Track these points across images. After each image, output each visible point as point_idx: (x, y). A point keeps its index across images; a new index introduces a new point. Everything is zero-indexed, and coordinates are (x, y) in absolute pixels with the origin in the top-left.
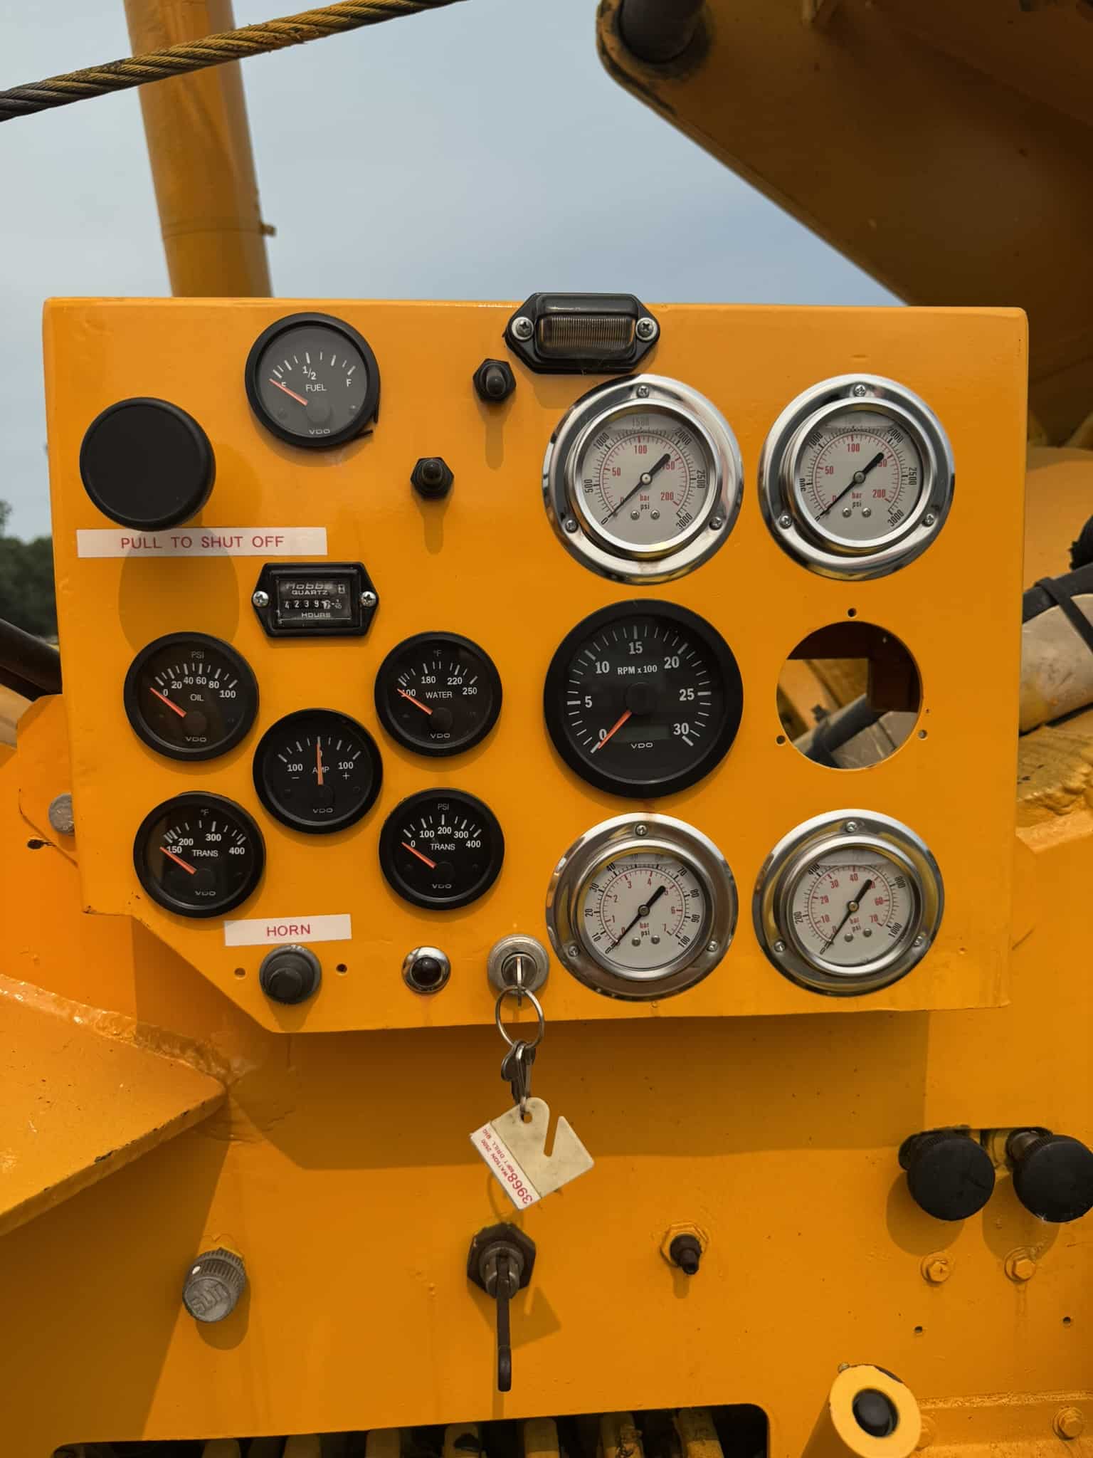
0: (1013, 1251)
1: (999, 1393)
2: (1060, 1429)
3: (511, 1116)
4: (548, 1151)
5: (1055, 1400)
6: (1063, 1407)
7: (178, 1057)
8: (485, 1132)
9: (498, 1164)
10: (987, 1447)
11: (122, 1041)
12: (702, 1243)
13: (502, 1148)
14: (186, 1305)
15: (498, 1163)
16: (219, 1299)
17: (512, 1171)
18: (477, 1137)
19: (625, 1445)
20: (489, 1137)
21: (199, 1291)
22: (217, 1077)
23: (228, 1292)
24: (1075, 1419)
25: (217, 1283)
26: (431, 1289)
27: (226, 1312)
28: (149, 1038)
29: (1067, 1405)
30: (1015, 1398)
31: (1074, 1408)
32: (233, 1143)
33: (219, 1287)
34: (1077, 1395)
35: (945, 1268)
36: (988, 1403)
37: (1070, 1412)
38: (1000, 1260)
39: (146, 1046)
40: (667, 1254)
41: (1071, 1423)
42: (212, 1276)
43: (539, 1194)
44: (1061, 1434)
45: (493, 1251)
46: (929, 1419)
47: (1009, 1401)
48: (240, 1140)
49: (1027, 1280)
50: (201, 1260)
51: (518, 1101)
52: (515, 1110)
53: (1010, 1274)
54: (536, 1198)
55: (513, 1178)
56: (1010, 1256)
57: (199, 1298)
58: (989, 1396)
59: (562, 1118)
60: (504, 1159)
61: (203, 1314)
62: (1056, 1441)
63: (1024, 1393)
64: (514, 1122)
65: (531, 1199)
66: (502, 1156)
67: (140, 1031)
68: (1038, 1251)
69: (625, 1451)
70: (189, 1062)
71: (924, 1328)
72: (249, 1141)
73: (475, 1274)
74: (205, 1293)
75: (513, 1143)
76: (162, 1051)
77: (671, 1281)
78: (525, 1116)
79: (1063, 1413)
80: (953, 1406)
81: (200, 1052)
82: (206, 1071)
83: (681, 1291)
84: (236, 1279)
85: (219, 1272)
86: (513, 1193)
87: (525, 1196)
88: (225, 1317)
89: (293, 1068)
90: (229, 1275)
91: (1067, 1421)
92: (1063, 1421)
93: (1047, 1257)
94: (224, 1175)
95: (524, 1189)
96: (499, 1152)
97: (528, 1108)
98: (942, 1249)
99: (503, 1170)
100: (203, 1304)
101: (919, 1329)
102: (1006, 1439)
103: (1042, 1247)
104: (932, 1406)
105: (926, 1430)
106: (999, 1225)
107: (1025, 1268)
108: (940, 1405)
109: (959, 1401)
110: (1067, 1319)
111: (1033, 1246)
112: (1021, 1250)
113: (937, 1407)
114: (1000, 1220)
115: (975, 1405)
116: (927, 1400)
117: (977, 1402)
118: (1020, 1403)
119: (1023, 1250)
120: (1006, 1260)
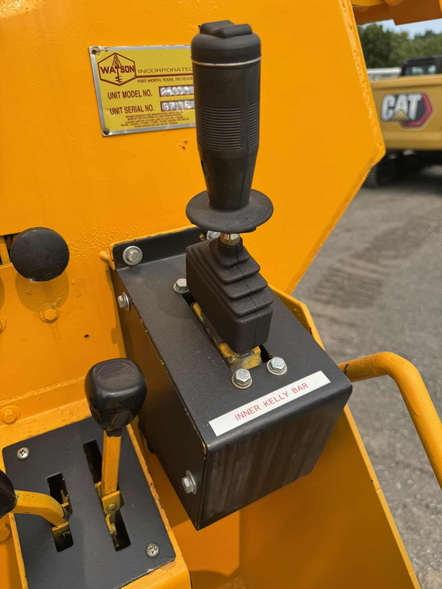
0: (43, 306)
10: (53, 410)
36: (49, 389)
38: (35, 313)
46: (13, 407)
47: (62, 385)
58: (50, 385)
63: (70, 379)
80: (28, 396)
93: (65, 305)
103: (61, 301)
104: (15, 400)
105: (11, 413)
106: (29, 293)
107: (50, 314)
108: (20, 398)
109: (31, 393)
110: (86, 336)
111: (55, 301)
112: (47, 304)
113: (17, 399)
114: (29, 290)
115: (41, 393)
116: (12, 398)
117: (42, 391)
118: (67, 384)
119: (49, 305)
120: (39, 312)
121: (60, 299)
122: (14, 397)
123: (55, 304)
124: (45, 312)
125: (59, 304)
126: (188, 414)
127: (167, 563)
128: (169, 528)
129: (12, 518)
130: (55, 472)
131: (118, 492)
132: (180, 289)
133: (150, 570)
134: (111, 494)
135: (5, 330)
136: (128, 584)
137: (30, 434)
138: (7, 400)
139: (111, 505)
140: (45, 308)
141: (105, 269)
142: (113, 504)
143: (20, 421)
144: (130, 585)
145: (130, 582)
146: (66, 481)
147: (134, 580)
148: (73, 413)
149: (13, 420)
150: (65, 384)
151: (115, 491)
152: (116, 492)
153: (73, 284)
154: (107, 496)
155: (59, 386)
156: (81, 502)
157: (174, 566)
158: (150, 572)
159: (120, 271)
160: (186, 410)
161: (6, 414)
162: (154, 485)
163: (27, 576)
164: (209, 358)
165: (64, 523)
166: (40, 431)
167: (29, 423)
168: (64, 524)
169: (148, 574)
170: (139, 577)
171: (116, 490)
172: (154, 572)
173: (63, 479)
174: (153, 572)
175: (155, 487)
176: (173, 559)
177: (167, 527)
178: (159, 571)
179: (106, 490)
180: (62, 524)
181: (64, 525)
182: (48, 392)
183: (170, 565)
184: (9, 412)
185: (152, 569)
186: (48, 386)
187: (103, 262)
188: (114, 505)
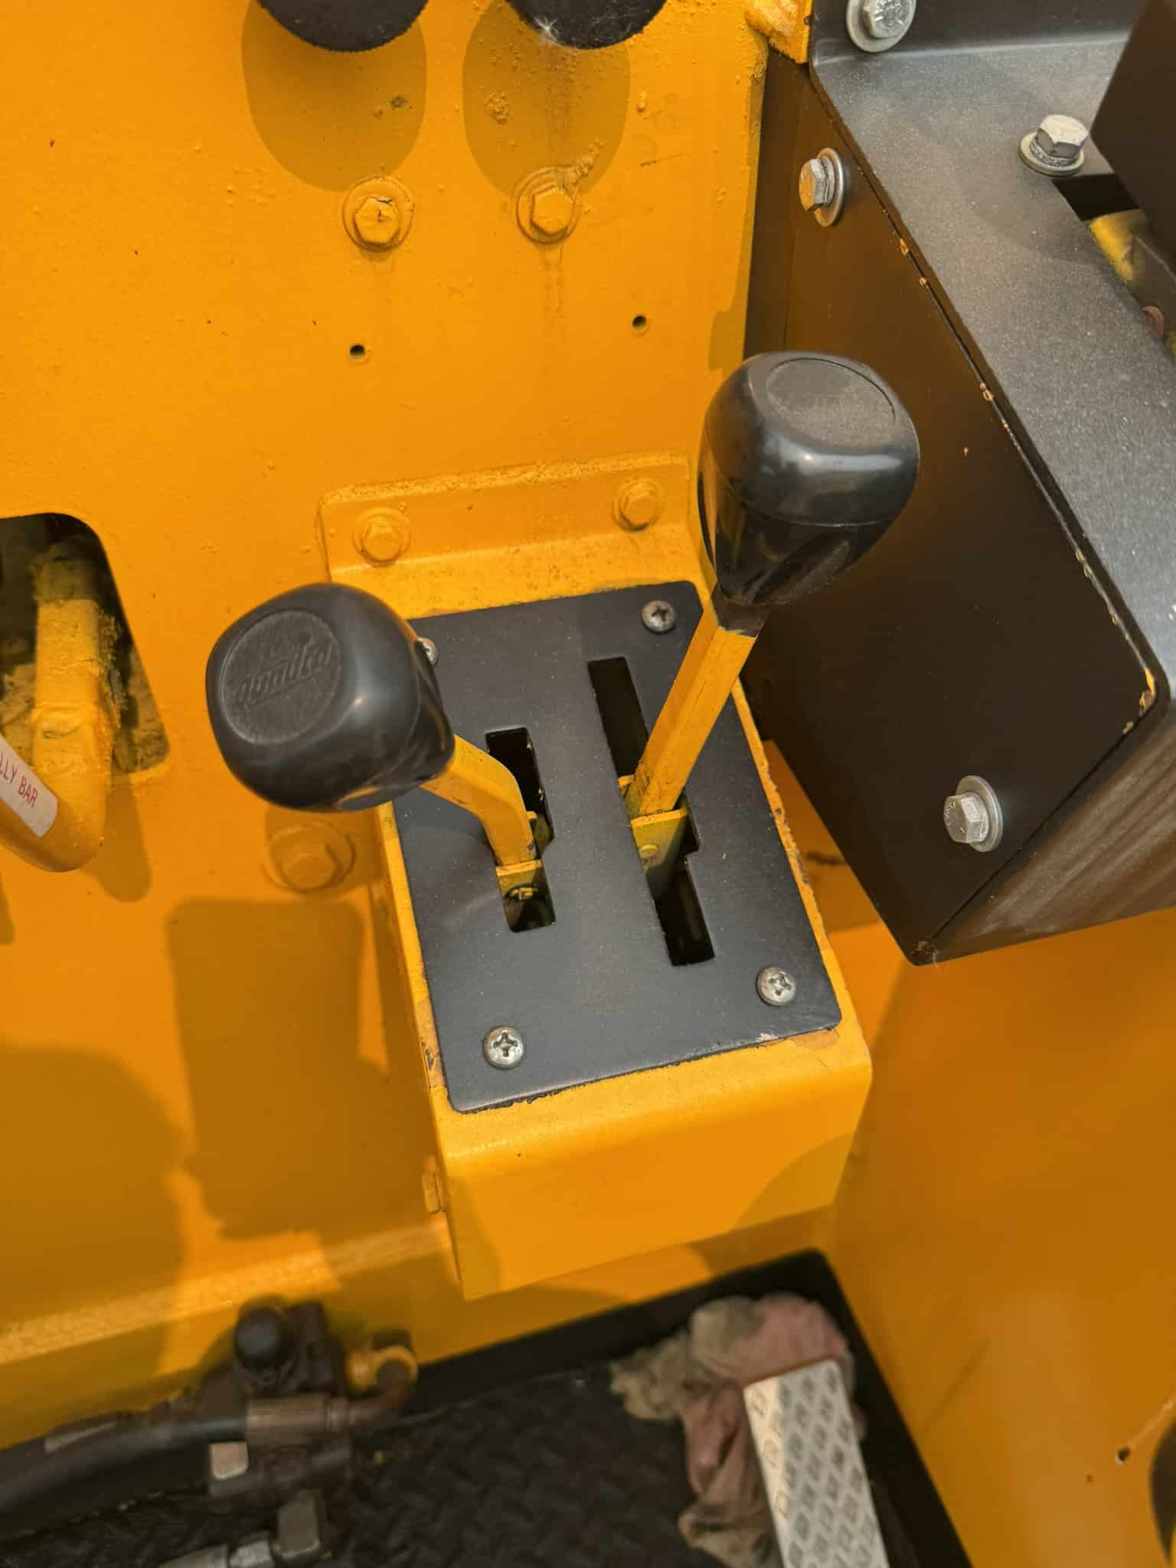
0: (533, 174)
1: (521, 465)
2: (622, 516)
5: (617, 469)
6: (628, 478)
10: (502, 551)
24: (647, 494)
29: (637, 474)
30: (549, 471)
31: (649, 480)
35: (387, 211)
36: (500, 480)
37: (639, 486)
38: (507, 199)
41: (639, 501)
44: (625, 524)
46: (395, 512)
47: (539, 476)
49: (564, 239)
53: (526, 225)
56: (525, 184)
58: (505, 469)
62: (619, 535)
63: (563, 462)
68: (582, 175)
71: (367, 348)
79: (628, 488)
80: (438, 489)
91: (632, 499)
92: (627, 499)
93: (599, 191)
98: (384, 171)
101: (357, 350)
102: (535, 539)
103: (590, 168)
104: (401, 493)
105: (389, 530)
106: (499, 113)
107: (551, 208)
108: (415, 489)
109: (451, 480)
110: (639, 321)
111: (569, 164)
112: (548, 172)
113: (409, 493)
114: (502, 103)
115: (477, 487)
116: (391, 484)
117: (483, 481)
118: (555, 477)
119: (552, 175)
120: (519, 198)
121: (589, 159)
122: (400, 484)
123: (571, 175)
124: (538, 198)
125: (586, 179)
126: (1088, 570)
127: (816, 1030)
128: (822, 941)
129: (388, 820)
130: (509, 724)
131: (678, 815)
132: (1053, 153)
133: (765, 1037)
134: (656, 815)
135: (406, 242)
136: (700, 1057)
137: (438, 606)
138: (377, 487)
139: (646, 847)
140: (539, 184)
141: (750, 73)
142: (653, 844)
143: (406, 562)
144: (706, 1061)
145: (707, 1055)
146: (537, 752)
147: (718, 1053)
148: (558, 571)
149: (391, 554)
150: (548, 474)
151: (669, 811)
152: (672, 812)
153: (641, 111)
154: (647, 819)
155: (529, 475)
156: (580, 817)
157: (833, 1043)
158: (764, 1042)
159: (823, 67)
160: (1080, 556)
161: (374, 531)
162: (786, 816)
163: (427, 974)
164: (1164, 404)
165: (525, 861)
166: (462, 604)
167: (432, 573)
168: (523, 864)
169: (757, 1045)
170: (732, 1046)
171: (671, 808)
172: (775, 1043)
173: (529, 746)
174: (772, 1045)
175: (789, 820)
176: (833, 1024)
177: (820, 935)
178: (789, 1043)
179: (647, 799)
180: (520, 865)
181: (523, 867)
182: (498, 489)
183: (821, 1036)
184: (382, 526)
185: (770, 1034)
186: (498, 469)
187: (751, 39)
188: (654, 847)
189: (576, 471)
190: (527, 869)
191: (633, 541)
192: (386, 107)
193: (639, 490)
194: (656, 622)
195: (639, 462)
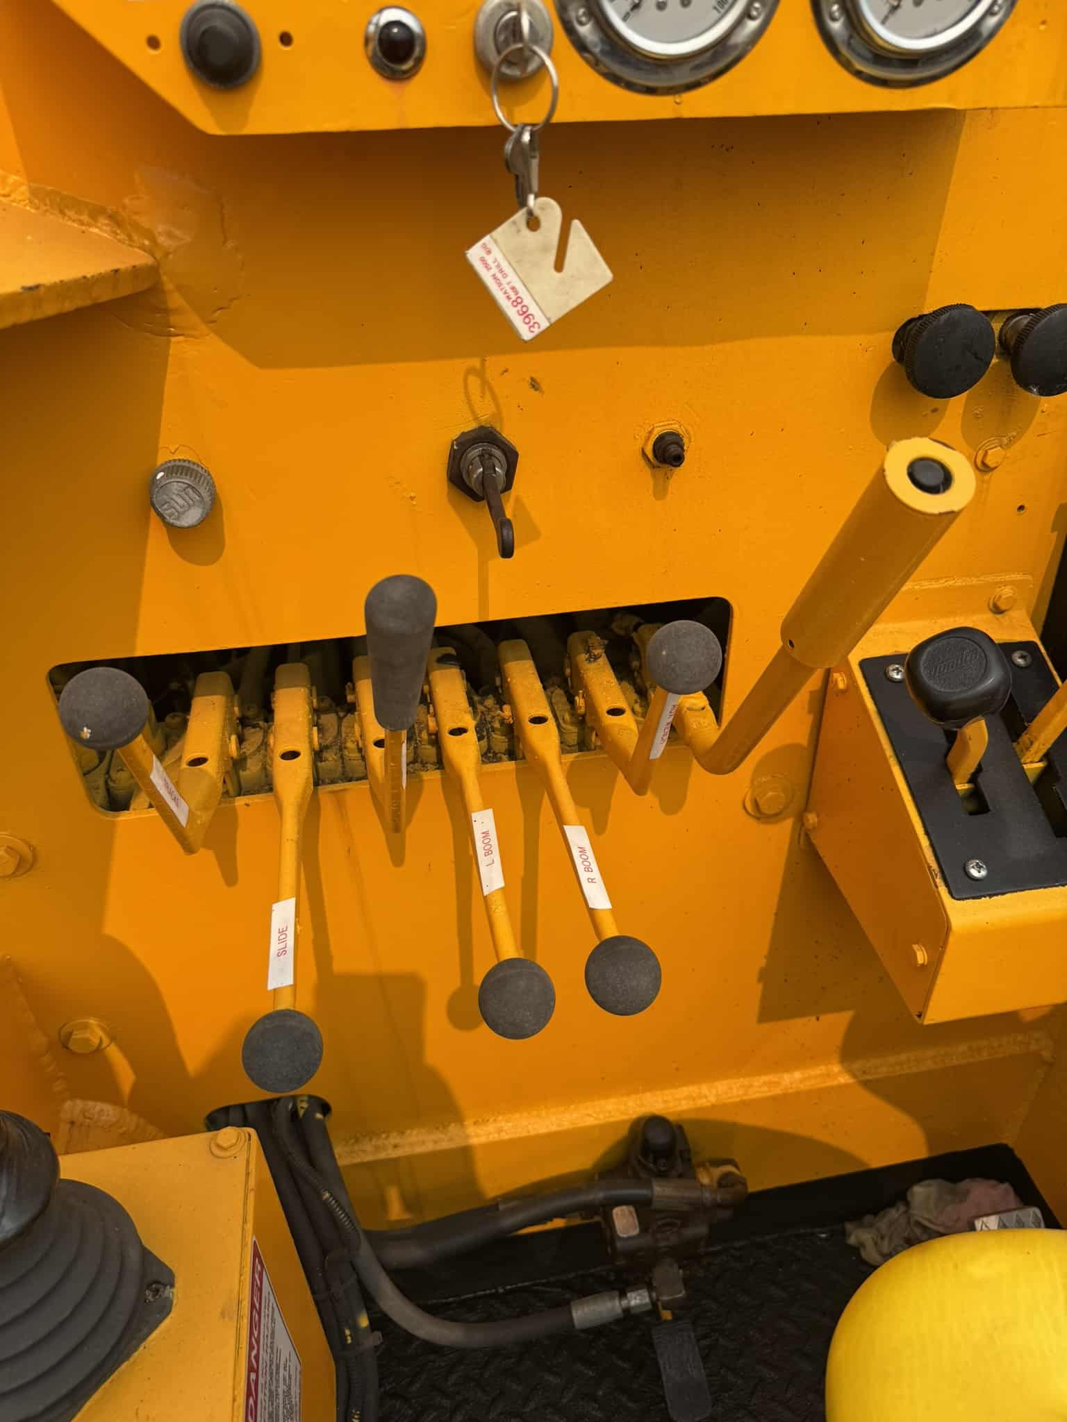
1: (946, 577)
2: (995, 605)
3: (514, 223)
4: (559, 266)
5: (995, 580)
6: (1000, 585)
7: (89, 225)
8: (484, 246)
9: (500, 286)
11: (15, 204)
12: (685, 440)
13: (505, 265)
14: (156, 510)
15: (500, 284)
16: (191, 502)
17: (516, 293)
18: (474, 254)
19: (594, 651)
20: (489, 252)
21: (167, 495)
22: (142, 248)
23: (200, 495)
24: (1011, 594)
25: (186, 486)
26: (412, 498)
27: (202, 515)
28: (48, 202)
29: (1006, 584)
30: (960, 580)
31: (1013, 587)
32: (173, 339)
33: (190, 490)
34: (1014, 576)
36: (935, 585)
37: (1006, 590)
38: (972, 452)
39: (46, 211)
40: (650, 455)
41: (1006, 598)
42: (180, 478)
43: (548, 319)
44: (995, 608)
45: (474, 453)
47: (955, 583)
48: (182, 335)
49: (996, 468)
50: (163, 467)
51: (523, 203)
52: (520, 216)
53: (979, 463)
54: (545, 324)
55: (517, 302)
56: (982, 447)
57: (168, 502)
58: (937, 579)
59: (576, 224)
60: (508, 279)
61: (178, 518)
62: (990, 615)
63: (968, 576)
64: (519, 231)
65: (539, 327)
66: (505, 276)
67: (34, 193)
68: (1010, 441)
69: (594, 655)
70: (106, 232)
72: (193, 336)
73: (457, 479)
74: (174, 497)
75: (518, 257)
76: (66, 218)
77: (651, 482)
78: (533, 223)
79: (1001, 591)
81: (115, 220)
82: (127, 242)
83: (660, 492)
84: (205, 484)
85: (186, 475)
86: (518, 321)
87: (531, 324)
88: (202, 521)
89: (230, 244)
90: (198, 478)
91: (1004, 597)
92: (1000, 597)
93: (1017, 446)
94: (171, 377)
95: (531, 315)
96: (501, 271)
97: (537, 212)
99: (505, 293)
100: (174, 508)
102: (947, 615)
103: (1015, 437)
106: (978, 414)
107: (993, 456)
110: (1021, 508)
111: (1005, 436)
112: (994, 440)
114: (981, 410)
115: (923, 589)
117: (926, 585)
118: (964, 584)
119: (996, 441)
120: (978, 451)
121: (1015, 434)
123: (1005, 440)
124: (990, 452)
131: (1042, 765)
134: (1032, 763)
140: (990, 445)
151: (1039, 762)
153: (1043, 412)
155: (951, 583)
163: (928, 833)
171: (1040, 760)
182: (934, 590)
186: (934, 579)
189: (974, 581)
190: (963, 788)
191: (998, 619)
192: (929, 412)
193: (1007, 592)
194: (1020, 661)
195: (1007, 578)
